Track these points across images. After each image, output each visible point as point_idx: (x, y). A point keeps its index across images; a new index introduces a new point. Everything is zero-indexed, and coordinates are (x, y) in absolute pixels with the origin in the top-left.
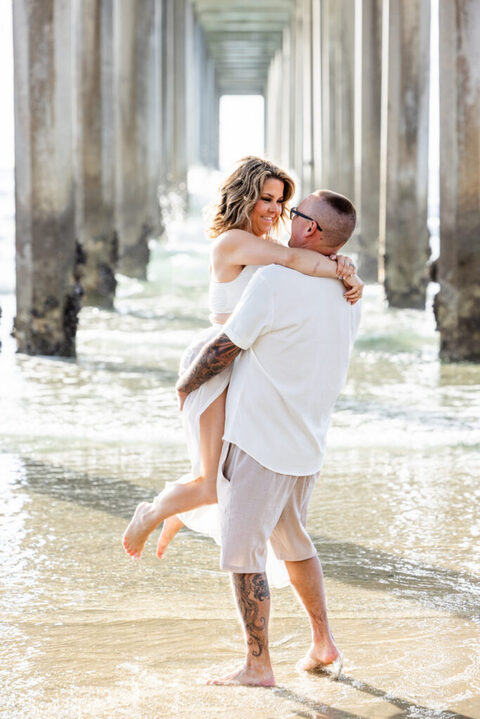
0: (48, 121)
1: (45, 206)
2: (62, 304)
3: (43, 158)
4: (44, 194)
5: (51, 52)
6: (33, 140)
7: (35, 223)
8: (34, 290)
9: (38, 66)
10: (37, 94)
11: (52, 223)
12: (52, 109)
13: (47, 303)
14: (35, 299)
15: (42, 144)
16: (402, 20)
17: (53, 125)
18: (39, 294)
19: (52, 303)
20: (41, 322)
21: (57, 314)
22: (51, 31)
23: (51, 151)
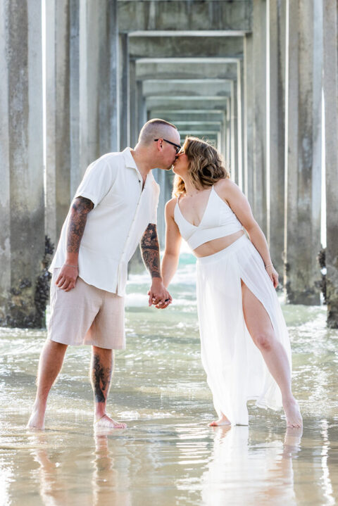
0: (23, 143)
1: (21, 208)
2: (34, 285)
3: (19, 171)
4: (20, 199)
5: (26, 90)
6: (12, 158)
7: (13, 222)
8: (12, 274)
9: (15, 100)
10: (15, 123)
11: (26, 222)
12: (26, 132)
13: (23, 283)
14: (13, 280)
15: (18, 162)
16: (299, 86)
17: (27, 146)
18: (16, 276)
19: (26, 284)
20: (18, 298)
21: (30, 292)
22: (26, 74)
23: (26, 166)
